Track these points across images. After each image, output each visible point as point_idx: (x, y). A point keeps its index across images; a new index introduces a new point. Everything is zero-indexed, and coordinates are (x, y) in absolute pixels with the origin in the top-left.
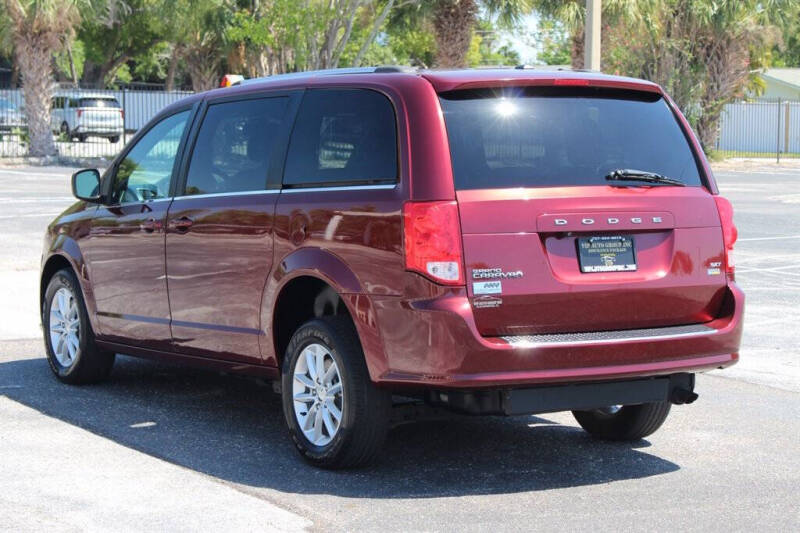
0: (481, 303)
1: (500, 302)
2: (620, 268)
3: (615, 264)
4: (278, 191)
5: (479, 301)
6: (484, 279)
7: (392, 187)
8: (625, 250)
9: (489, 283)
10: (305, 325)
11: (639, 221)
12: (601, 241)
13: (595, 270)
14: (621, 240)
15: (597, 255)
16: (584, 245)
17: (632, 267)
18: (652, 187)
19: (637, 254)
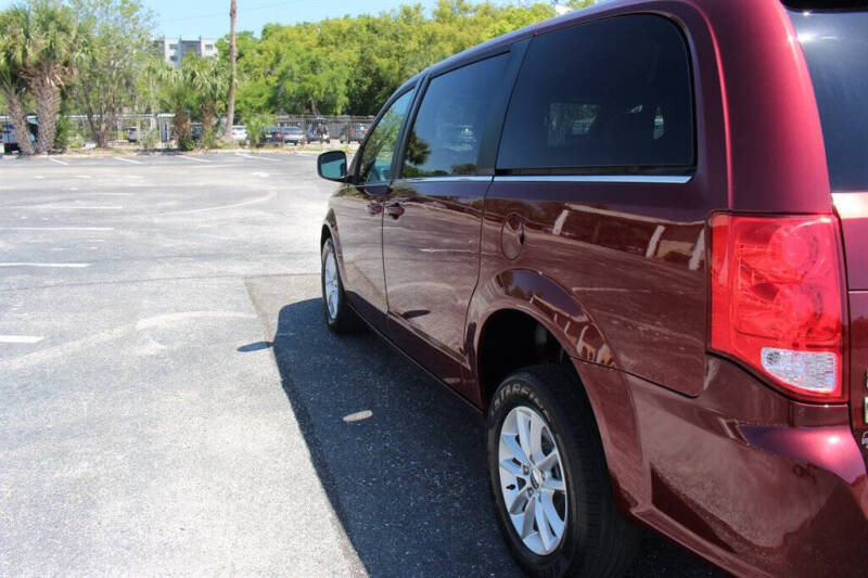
4: (490, 178)
7: (684, 180)
10: (509, 379)
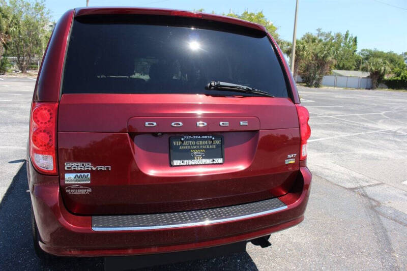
0: (72, 191)
1: (90, 190)
2: (209, 161)
3: (203, 158)
5: (70, 188)
6: (74, 171)
8: (214, 147)
9: (79, 174)
11: (227, 124)
12: (192, 140)
13: (184, 164)
14: (211, 139)
15: (188, 151)
16: (176, 143)
17: (220, 160)
18: (244, 97)
19: (226, 150)
